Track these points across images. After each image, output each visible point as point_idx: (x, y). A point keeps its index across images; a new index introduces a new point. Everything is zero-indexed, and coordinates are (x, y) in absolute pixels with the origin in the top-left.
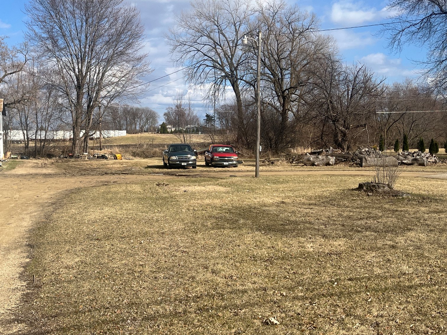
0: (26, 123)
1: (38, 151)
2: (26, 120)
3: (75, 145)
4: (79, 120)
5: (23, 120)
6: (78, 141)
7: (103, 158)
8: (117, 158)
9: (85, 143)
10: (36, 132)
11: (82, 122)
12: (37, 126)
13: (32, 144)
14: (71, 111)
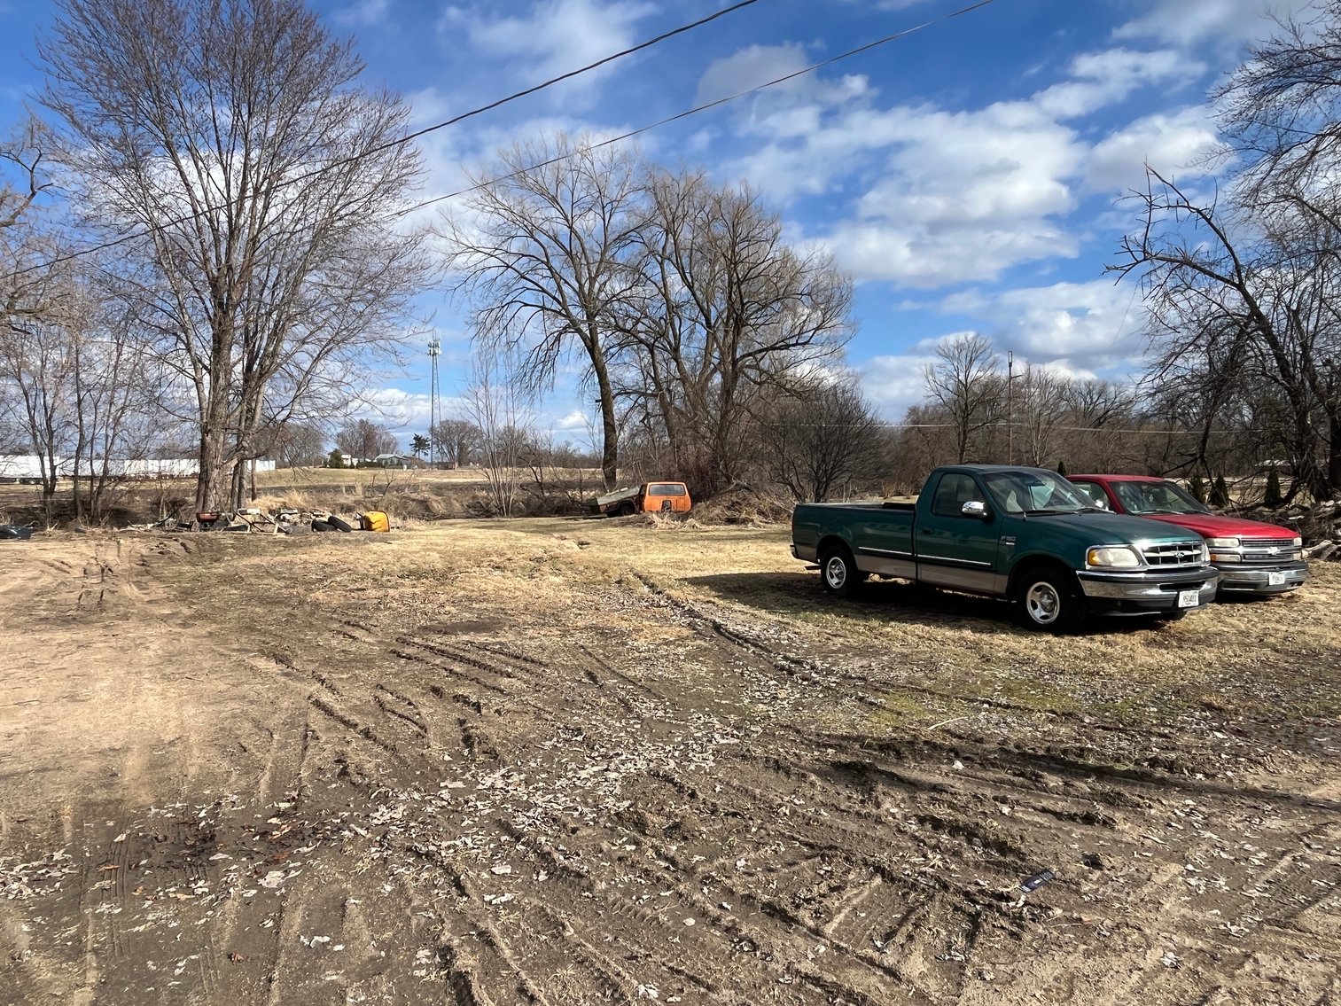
0: (49, 426)
1: (83, 502)
2: (49, 420)
3: (207, 482)
4: (222, 410)
5: (40, 419)
6: (216, 471)
7: (336, 528)
8: (374, 526)
9: (237, 478)
10: (78, 451)
11: (228, 416)
12: (81, 435)
13: (64, 486)
14: (194, 379)
